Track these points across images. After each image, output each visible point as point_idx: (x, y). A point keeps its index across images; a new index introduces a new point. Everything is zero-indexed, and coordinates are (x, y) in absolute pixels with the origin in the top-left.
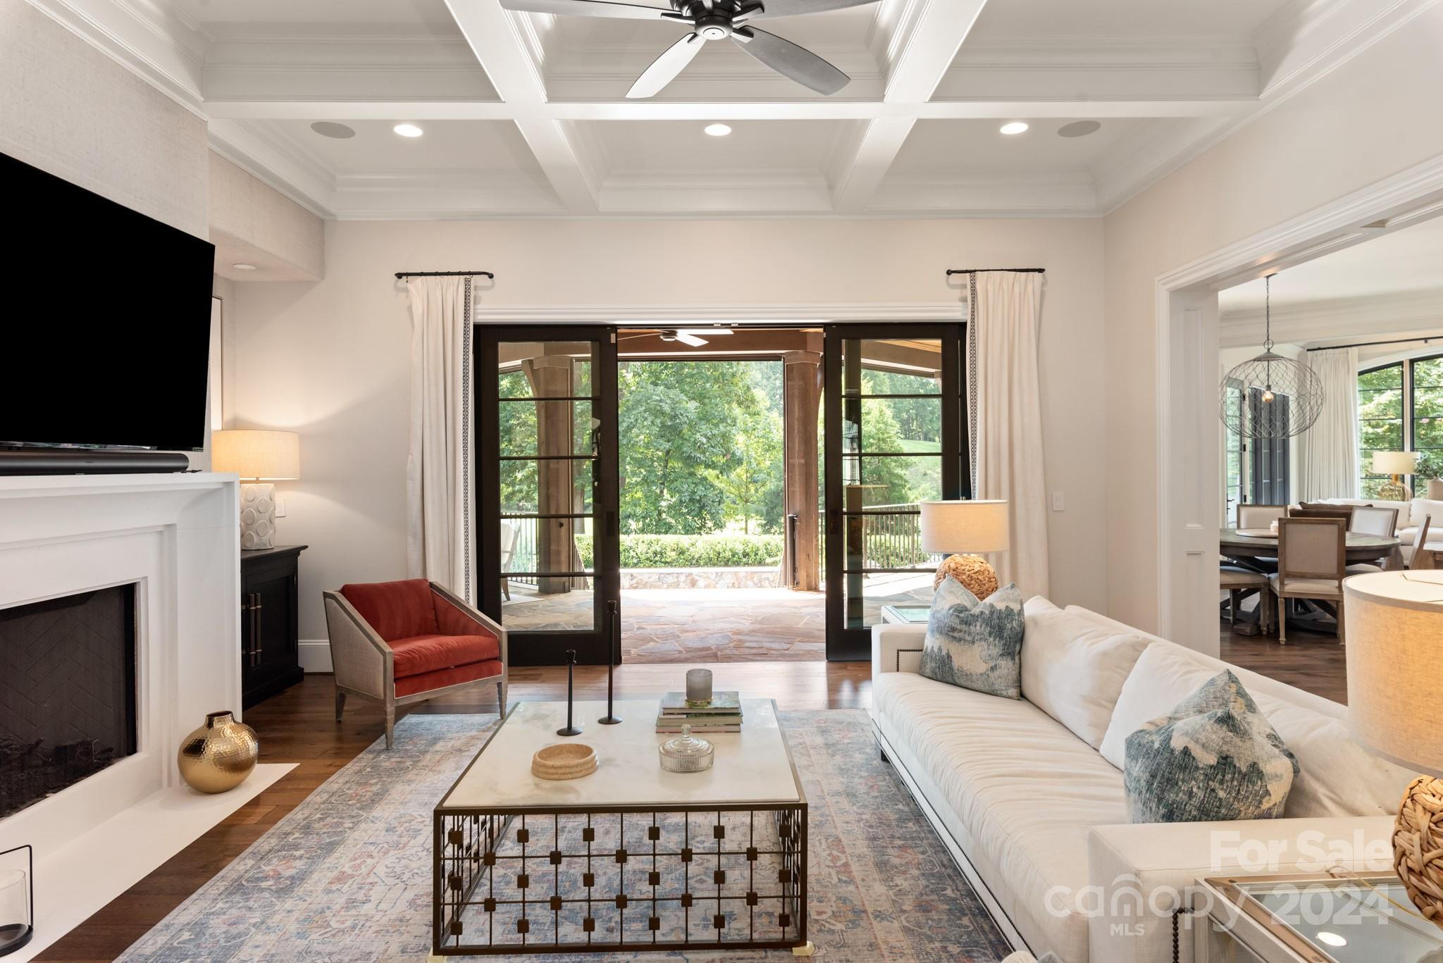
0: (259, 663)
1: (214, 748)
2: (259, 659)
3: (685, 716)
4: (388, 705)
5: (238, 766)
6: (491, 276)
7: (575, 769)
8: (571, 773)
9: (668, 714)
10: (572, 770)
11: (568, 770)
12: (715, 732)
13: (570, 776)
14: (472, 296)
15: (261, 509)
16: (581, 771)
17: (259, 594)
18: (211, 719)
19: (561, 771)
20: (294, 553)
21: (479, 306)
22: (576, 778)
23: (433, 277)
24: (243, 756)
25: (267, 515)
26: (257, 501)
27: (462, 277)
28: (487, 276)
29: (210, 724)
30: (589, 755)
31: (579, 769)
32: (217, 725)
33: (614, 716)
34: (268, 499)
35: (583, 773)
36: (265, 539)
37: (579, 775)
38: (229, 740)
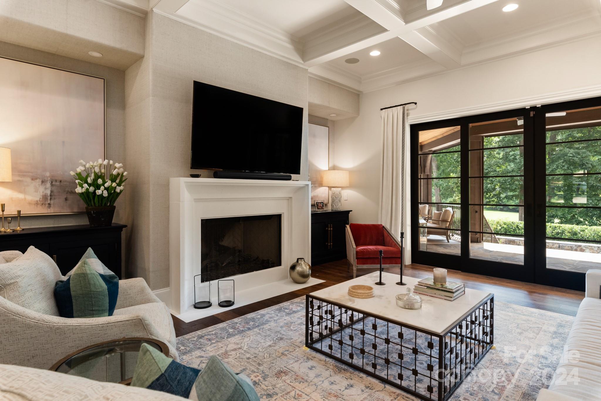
0: (331, 248)
1: (298, 269)
2: (331, 246)
3: (426, 287)
4: (354, 267)
5: (304, 276)
6: (416, 104)
7: (360, 294)
8: (358, 296)
9: (420, 285)
10: (358, 294)
11: (357, 294)
12: (440, 298)
13: (357, 297)
14: (406, 113)
15: (337, 197)
16: (362, 296)
17: (332, 225)
18: (298, 259)
19: (354, 294)
20: (348, 212)
21: (409, 117)
22: (359, 298)
23: (390, 109)
24: (306, 273)
25: (338, 199)
26: (335, 194)
27: (402, 106)
28: (414, 104)
29: (297, 261)
30: (370, 290)
31: (361, 295)
32: (299, 262)
33: (403, 282)
34: (339, 193)
35: (363, 297)
36: (338, 207)
37: (361, 297)
38: (302, 268)
